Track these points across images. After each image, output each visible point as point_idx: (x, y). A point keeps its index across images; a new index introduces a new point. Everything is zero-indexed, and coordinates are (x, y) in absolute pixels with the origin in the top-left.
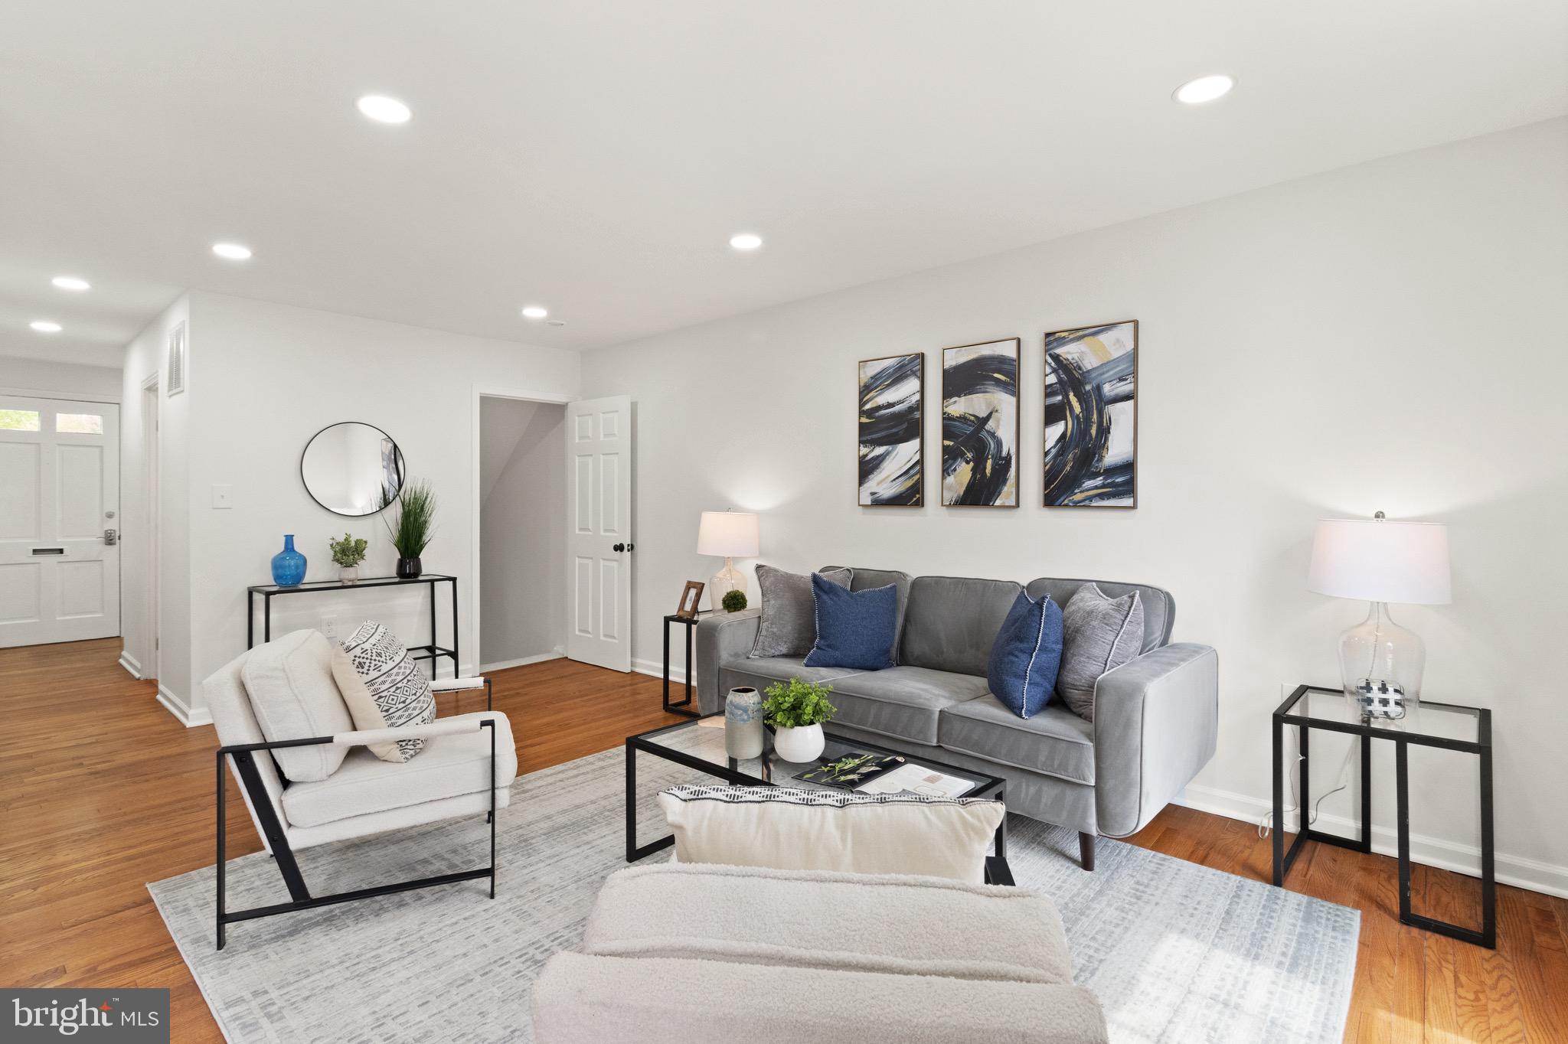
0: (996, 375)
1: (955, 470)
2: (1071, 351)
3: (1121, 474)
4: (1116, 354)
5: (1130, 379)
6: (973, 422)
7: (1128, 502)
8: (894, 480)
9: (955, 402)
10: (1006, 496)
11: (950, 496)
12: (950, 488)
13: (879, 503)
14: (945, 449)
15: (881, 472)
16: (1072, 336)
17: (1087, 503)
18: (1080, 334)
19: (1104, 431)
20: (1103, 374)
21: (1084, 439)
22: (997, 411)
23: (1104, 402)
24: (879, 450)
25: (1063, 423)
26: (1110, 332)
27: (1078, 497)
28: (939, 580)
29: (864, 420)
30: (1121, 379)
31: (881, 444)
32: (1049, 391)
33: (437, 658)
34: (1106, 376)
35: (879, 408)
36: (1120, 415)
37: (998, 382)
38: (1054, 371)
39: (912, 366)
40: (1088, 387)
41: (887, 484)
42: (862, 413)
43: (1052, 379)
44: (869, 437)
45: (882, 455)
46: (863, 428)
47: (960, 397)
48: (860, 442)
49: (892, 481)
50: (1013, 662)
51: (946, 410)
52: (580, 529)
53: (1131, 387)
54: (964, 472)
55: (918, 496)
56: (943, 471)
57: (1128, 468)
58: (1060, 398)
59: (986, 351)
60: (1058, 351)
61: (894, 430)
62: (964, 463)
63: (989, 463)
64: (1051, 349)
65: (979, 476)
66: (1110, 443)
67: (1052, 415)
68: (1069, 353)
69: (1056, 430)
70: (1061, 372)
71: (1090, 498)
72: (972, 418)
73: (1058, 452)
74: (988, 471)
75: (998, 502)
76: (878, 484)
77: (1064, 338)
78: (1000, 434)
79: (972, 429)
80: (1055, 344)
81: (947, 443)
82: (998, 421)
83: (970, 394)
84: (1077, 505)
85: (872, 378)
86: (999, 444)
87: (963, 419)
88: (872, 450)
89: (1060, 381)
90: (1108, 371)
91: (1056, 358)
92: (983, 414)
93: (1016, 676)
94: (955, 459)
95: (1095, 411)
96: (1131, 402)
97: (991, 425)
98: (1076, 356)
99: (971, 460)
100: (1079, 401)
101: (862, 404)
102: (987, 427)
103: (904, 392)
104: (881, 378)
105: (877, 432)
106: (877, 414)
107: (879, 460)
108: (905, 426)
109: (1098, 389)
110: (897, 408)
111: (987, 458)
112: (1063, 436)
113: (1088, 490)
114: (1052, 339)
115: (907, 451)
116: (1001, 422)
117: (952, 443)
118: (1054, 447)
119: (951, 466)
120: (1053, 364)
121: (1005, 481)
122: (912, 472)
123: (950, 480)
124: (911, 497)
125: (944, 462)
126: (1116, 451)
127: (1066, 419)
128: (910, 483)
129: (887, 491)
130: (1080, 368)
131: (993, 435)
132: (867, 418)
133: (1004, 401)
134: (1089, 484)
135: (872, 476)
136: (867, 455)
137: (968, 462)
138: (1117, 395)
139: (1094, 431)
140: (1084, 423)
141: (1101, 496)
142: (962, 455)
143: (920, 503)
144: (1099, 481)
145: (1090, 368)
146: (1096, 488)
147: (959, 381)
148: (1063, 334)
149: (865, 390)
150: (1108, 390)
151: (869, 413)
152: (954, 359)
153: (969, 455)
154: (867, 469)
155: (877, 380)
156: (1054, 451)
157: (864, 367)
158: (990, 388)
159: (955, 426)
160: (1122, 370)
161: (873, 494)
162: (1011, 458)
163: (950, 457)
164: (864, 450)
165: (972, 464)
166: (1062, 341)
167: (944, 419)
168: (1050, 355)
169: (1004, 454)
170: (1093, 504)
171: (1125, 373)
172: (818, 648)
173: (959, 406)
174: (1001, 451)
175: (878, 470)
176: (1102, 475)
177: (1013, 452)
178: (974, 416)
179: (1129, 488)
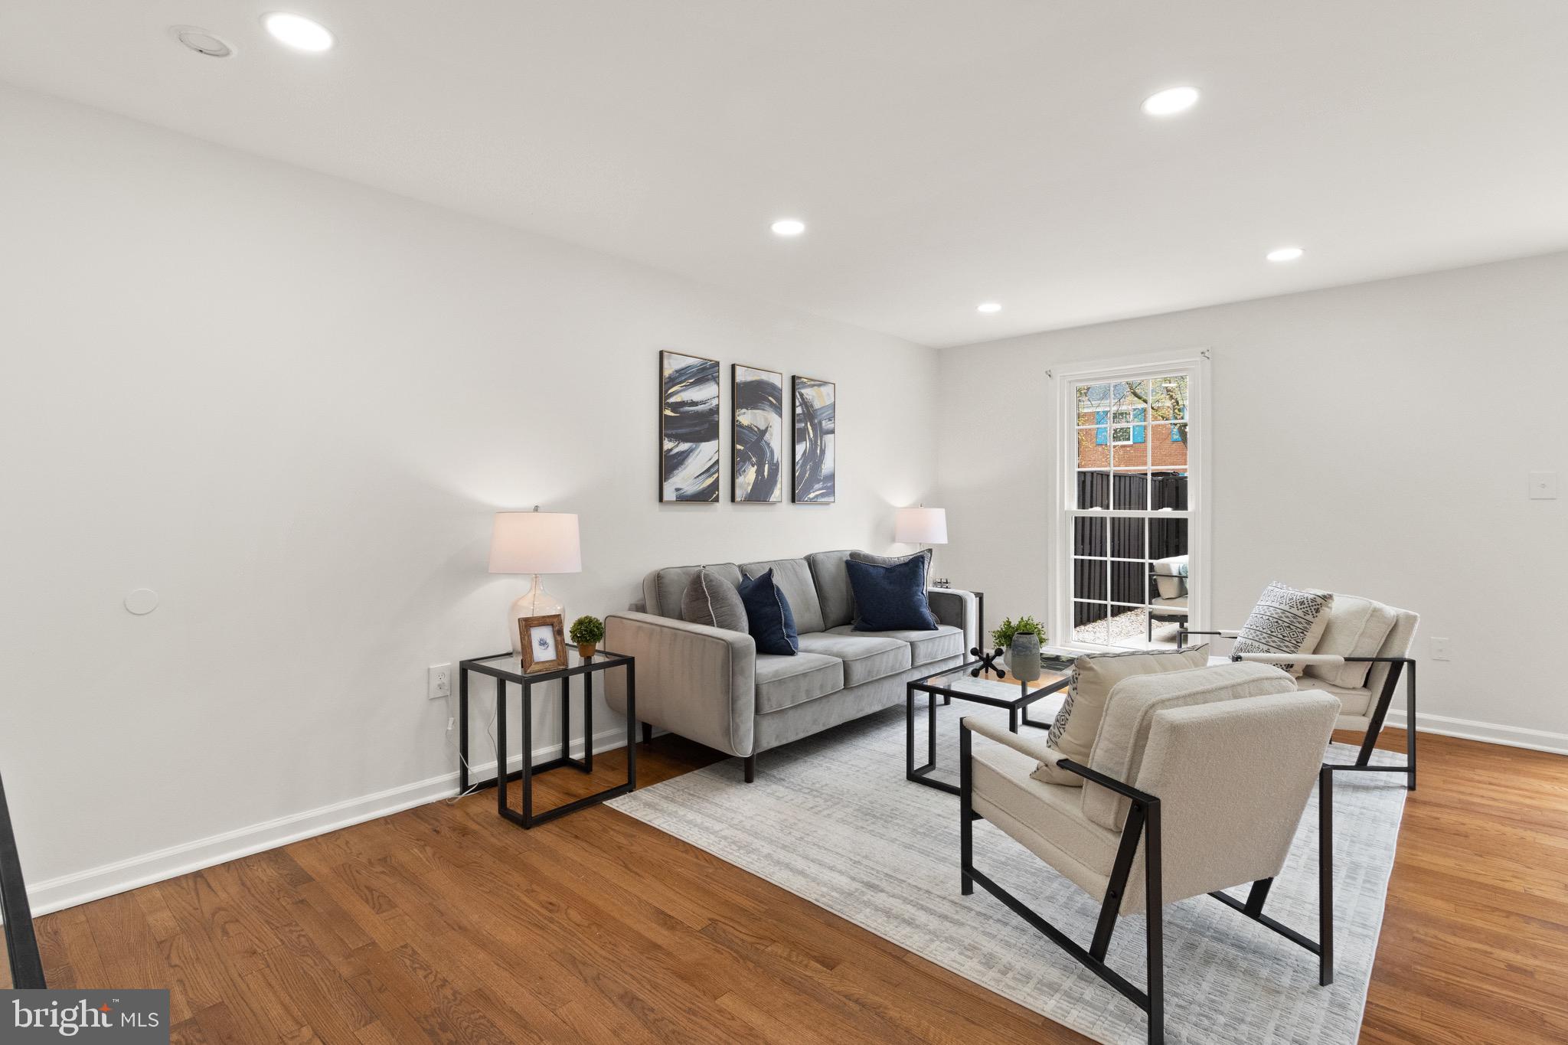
0: (770, 398)
1: (744, 471)
2: (809, 393)
3: (829, 481)
4: (828, 403)
5: (833, 420)
6: (756, 432)
7: (832, 499)
8: (698, 477)
9: (744, 413)
10: (775, 494)
11: (738, 494)
12: (741, 486)
13: (684, 499)
14: (735, 453)
15: (685, 469)
16: (809, 383)
17: (816, 500)
18: (813, 382)
19: (822, 452)
20: (822, 413)
21: (814, 455)
22: (770, 427)
23: (822, 432)
24: (684, 446)
25: (805, 443)
26: (824, 386)
27: (812, 495)
29: (668, 413)
30: (829, 419)
31: (686, 440)
32: (797, 419)
34: (824, 415)
35: (683, 404)
36: (829, 443)
37: (771, 404)
38: (801, 405)
39: (706, 372)
40: (817, 421)
41: (693, 480)
42: (662, 405)
43: (799, 410)
44: (674, 432)
45: (686, 451)
46: (666, 421)
47: (747, 409)
48: (666, 435)
49: (695, 478)
51: (737, 419)
53: (833, 425)
54: (750, 474)
55: (715, 494)
57: (831, 477)
58: (803, 425)
59: (764, 376)
60: (803, 391)
61: (697, 429)
62: (751, 466)
63: (766, 468)
64: (799, 388)
65: (760, 477)
66: (825, 460)
67: (799, 436)
69: (801, 448)
70: (804, 406)
71: (817, 497)
72: (756, 429)
73: (803, 461)
74: (766, 473)
75: (772, 499)
76: (684, 479)
77: (802, 382)
78: (773, 445)
79: (756, 438)
81: (736, 447)
82: (771, 435)
83: (754, 409)
84: (811, 501)
85: (677, 371)
86: (772, 453)
87: (750, 429)
88: (677, 446)
89: (803, 413)
90: (824, 412)
91: (802, 396)
92: (763, 428)
94: (745, 462)
95: (819, 438)
96: (833, 435)
97: (767, 437)
98: (811, 397)
99: (755, 464)
100: (813, 428)
101: (665, 396)
102: (765, 438)
103: (703, 395)
104: (685, 374)
105: (680, 428)
106: (682, 409)
107: (682, 457)
108: (706, 426)
109: (820, 423)
110: (700, 408)
111: (765, 463)
112: (805, 452)
113: (816, 491)
114: (794, 380)
115: (706, 452)
116: (773, 436)
117: (742, 448)
118: (801, 458)
119: (741, 468)
120: (800, 399)
121: (776, 482)
122: (713, 470)
123: (741, 479)
124: (710, 493)
126: (826, 467)
127: (806, 440)
128: (710, 481)
129: (691, 487)
130: (813, 407)
131: (769, 445)
132: (672, 411)
133: (774, 420)
134: (817, 486)
135: (677, 471)
136: (671, 450)
137: (753, 465)
138: (827, 429)
139: (818, 452)
140: (814, 446)
141: (821, 495)
142: (750, 459)
144: (820, 485)
145: (817, 407)
146: (819, 489)
148: (805, 380)
149: (665, 384)
150: (823, 424)
151: (675, 407)
152: (741, 376)
153: (754, 460)
154: (668, 465)
155: (681, 375)
156: (800, 463)
157: (668, 358)
158: (766, 408)
159: (744, 433)
160: (829, 414)
161: (677, 490)
162: (779, 465)
163: (740, 460)
164: (667, 444)
165: (756, 467)
166: (800, 384)
168: (799, 393)
169: (775, 461)
171: (832, 416)
173: (746, 417)
174: (773, 459)
175: (683, 467)
176: (821, 481)
177: (780, 461)
178: (758, 428)
179: (831, 491)
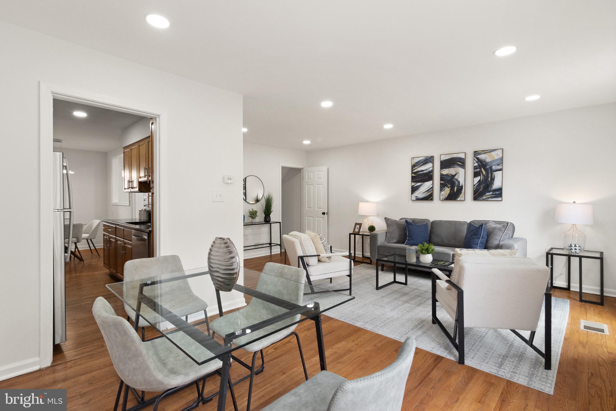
0: (458, 163)
1: (444, 190)
2: (483, 157)
3: (498, 191)
4: (496, 158)
5: (501, 165)
6: (450, 176)
7: (500, 199)
8: (424, 193)
9: (445, 170)
10: (461, 197)
11: (442, 197)
12: (443, 195)
13: (418, 199)
14: (441, 184)
16: (482, 153)
17: (487, 199)
18: (485, 152)
19: (493, 179)
20: (493, 163)
21: (486, 181)
22: (458, 173)
23: (492, 171)
24: (418, 184)
25: (480, 177)
26: (495, 152)
27: (484, 198)
28: (441, 221)
29: (413, 175)
30: (498, 165)
31: (419, 182)
32: (475, 168)
33: (272, 247)
35: (418, 171)
36: (498, 175)
37: (459, 165)
38: (477, 162)
39: (429, 160)
40: (488, 167)
41: (421, 194)
42: (412, 173)
43: (476, 164)
44: (415, 180)
46: (412, 177)
47: (446, 169)
48: (412, 181)
50: (474, 241)
51: (441, 173)
52: (308, 208)
53: (501, 167)
54: (447, 191)
55: (432, 197)
56: (440, 190)
57: (500, 190)
58: (479, 170)
59: (455, 156)
60: (478, 156)
61: (424, 178)
62: (447, 188)
63: (456, 188)
64: (476, 156)
65: (452, 192)
66: (494, 182)
67: (476, 175)
68: (482, 157)
69: (477, 179)
70: (479, 162)
71: (488, 198)
72: (450, 175)
74: (455, 190)
75: (458, 199)
76: (418, 194)
77: (480, 153)
78: (459, 180)
79: (450, 178)
80: (477, 155)
81: (442, 182)
82: (459, 176)
83: (449, 168)
84: (484, 200)
85: (416, 163)
86: (459, 182)
87: (447, 175)
88: (416, 184)
89: (479, 165)
90: (494, 163)
91: (478, 158)
92: (454, 174)
93: (475, 244)
94: (444, 187)
95: (490, 174)
96: (501, 172)
97: (456, 177)
98: (484, 158)
99: (449, 187)
100: (485, 171)
101: (412, 170)
102: (455, 178)
103: (427, 167)
104: (419, 163)
105: (418, 179)
106: (418, 173)
107: (418, 188)
108: (427, 177)
109: (491, 167)
110: (425, 172)
111: (455, 187)
112: (480, 180)
113: (487, 196)
114: (476, 153)
115: (427, 185)
116: (460, 176)
117: (443, 182)
118: (477, 183)
119: (443, 189)
120: (477, 160)
121: (461, 193)
122: (430, 190)
123: (443, 193)
124: (429, 197)
125: (441, 188)
126: (496, 185)
127: (481, 176)
128: (429, 194)
129: (421, 196)
130: (485, 162)
131: (457, 180)
132: (414, 174)
133: (461, 170)
134: (488, 194)
135: (416, 191)
136: (414, 185)
137: (449, 188)
138: (497, 169)
139: (489, 179)
140: (486, 177)
141: (492, 197)
142: (447, 186)
143: (432, 199)
144: (491, 193)
145: (488, 161)
146: (490, 195)
147: (445, 164)
148: (480, 152)
149: (413, 166)
150: (494, 168)
151: (415, 173)
152: (444, 158)
153: (449, 186)
154: (414, 189)
155: (418, 163)
156: (477, 185)
157: (413, 159)
158: (456, 167)
159: (444, 177)
160: (498, 162)
161: (416, 197)
162: (463, 187)
163: (442, 186)
164: (413, 184)
165: (450, 188)
166: (480, 154)
167: (441, 175)
168: (476, 158)
169: (461, 185)
170: (489, 200)
171: (500, 163)
172: (408, 240)
173: (446, 172)
174: (460, 185)
175: (418, 190)
176: (492, 191)
177: (463, 185)
178: (451, 174)
179: (500, 195)
